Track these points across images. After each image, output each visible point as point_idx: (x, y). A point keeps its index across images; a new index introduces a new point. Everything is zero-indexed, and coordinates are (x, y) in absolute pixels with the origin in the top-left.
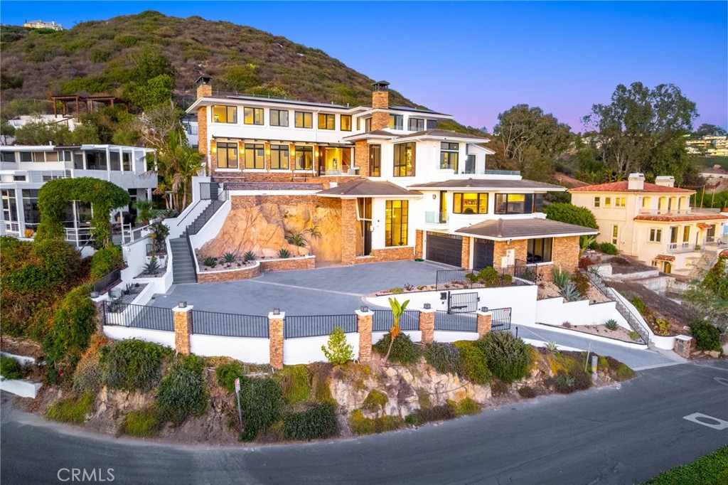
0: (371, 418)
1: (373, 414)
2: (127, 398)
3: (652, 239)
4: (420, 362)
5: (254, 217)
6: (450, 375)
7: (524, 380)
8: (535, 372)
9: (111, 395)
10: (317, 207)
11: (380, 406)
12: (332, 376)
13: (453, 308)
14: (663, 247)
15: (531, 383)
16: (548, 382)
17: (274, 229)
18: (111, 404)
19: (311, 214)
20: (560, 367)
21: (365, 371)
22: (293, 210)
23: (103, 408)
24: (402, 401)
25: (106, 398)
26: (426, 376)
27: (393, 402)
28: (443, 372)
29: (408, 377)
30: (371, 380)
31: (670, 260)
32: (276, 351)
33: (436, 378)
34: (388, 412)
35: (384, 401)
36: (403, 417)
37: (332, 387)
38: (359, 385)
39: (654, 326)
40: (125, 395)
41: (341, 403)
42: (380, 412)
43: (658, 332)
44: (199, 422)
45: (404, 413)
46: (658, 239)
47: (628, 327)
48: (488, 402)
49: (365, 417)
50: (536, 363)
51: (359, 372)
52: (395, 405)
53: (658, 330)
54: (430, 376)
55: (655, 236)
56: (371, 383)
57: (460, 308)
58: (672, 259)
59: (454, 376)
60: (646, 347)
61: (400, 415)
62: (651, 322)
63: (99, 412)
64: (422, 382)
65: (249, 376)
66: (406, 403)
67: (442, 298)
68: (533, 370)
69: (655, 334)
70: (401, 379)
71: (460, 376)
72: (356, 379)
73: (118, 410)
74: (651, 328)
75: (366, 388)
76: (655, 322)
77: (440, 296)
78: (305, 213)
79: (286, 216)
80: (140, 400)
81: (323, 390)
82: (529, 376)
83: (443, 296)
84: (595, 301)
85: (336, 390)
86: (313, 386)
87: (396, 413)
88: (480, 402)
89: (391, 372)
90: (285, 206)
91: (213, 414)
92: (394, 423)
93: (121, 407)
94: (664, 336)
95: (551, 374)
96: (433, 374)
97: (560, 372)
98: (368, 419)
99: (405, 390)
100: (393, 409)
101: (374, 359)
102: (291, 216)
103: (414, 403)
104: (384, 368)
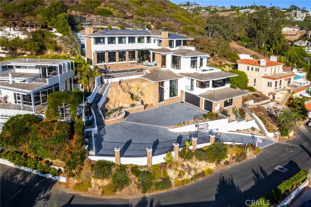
0: (180, 180)
1: (181, 179)
2: (102, 182)
3: (268, 85)
4: (193, 158)
5: (119, 90)
6: (203, 161)
7: (225, 159)
8: (229, 156)
9: (96, 181)
10: (142, 82)
11: (183, 176)
12: (168, 167)
13: (199, 129)
14: (272, 89)
15: (228, 159)
16: (233, 158)
17: (127, 95)
18: (96, 185)
19: (140, 86)
20: (237, 152)
21: (177, 164)
22: (133, 85)
23: (94, 186)
24: (189, 173)
25: (94, 182)
26: (196, 163)
27: (186, 174)
28: (201, 161)
29: (190, 164)
30: (179, 167)
31: (275, 95)
32: (149, 161)
33: (199, 163)
34: (185, 178)
35: (184, 174)
36: (190, 178)
37: (168, 171)
38: (176, 170)
39: (268, 128)
40: (101, 181)
41: (171, 177)
42: (183, 178)
43: (269, 131)
44: (127, 188)
45: (190, 177)
46: (271, 86)
47: (259, 129)
48: (215, 168)
49: (179, 180)
50: (229, 152)
51: (175, 165)
52: (187, 175)
53: (269, 130)
54: (197, 163)
55: (269, 84)
56: (180, 168)
57: (202, 129)
58: (275, 94)
59: (204, 161)
60: (265, 137)
61: (189, 178)
62: (267, 127)
63: (93, 187)
64: (195, 165)
65: (141, 170)
66: (190, 173)
67: (196, 127)
68: (228, 155)
69: (268, 132)
70: (188, 165)
71: (206, 161)
72: (175, 168)
73: (99, 186)
74: (267, 129)
75: (178, 170)
76: (268, 127)
77: (195, 126)
78: (137, 85)
79: (130, 88)
80: (106, 182)
81: (165, 173)
82: (227, 157)
83: (196, 126)
84: (248, 120)
85: (169, 172)
86: (162, 172)
87: (188, 178)
88: (212, 169)
89: (185, 163)
90: (130, 83)
91: (131, 185)
92: (187, 181)
93: (100, 185)
94: (271, 132)
95: (234, 155)
96: (198, 162)
97: (237, 154)
98: (180, 181)
99: (190, 169)
100: (187, 176)
101: (179, 159)
102: (132, 87)
103: (193, 173)
104: (183, 162)
